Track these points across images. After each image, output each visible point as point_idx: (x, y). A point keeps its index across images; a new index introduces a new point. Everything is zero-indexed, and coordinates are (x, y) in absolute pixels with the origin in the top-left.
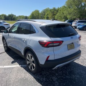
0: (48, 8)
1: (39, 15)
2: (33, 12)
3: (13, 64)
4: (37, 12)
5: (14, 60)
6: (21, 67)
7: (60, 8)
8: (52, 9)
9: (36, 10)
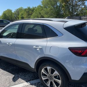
0: (22, 7)
1: (12, 15)
2: (4, 12)
3: (17, 82)
4: (9, 11)
5: (14, 76)
6: (31, 84)
7: (35, 7)
8: (27, 9)
9: (8, 10)
